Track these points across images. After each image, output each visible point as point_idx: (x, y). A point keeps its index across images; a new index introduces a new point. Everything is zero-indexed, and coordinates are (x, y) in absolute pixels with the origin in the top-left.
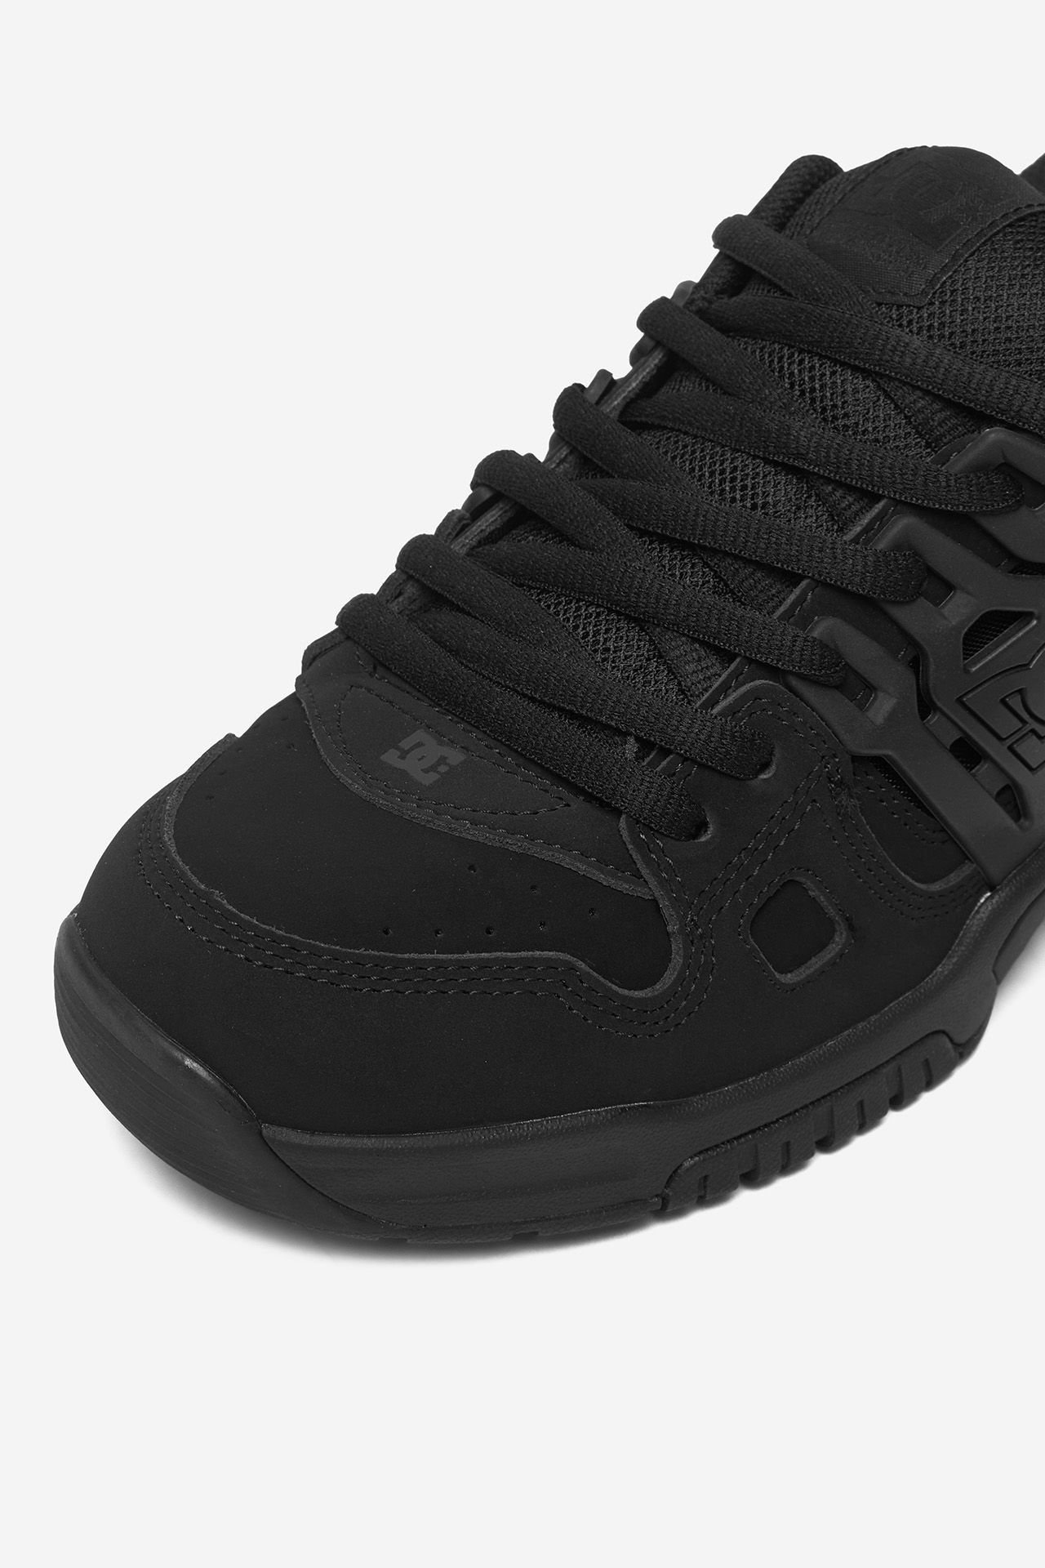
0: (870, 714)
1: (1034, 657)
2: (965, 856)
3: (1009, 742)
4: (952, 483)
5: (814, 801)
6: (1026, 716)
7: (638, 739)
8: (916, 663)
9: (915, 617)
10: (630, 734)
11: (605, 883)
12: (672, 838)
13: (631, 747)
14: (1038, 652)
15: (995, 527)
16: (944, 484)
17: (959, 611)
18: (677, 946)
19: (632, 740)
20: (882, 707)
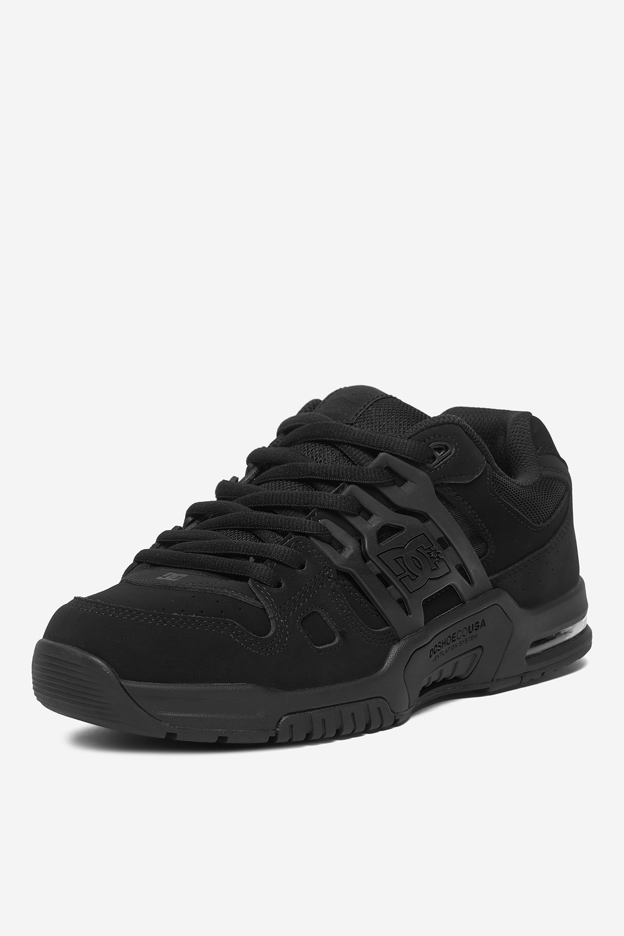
0: (343, 555)
1: (406, 545)
2: (386, 623)
3: (399, 577)
4: (368, 471)
5: (323, 584)
6: (405, 569)
7: (254, 557)
8: (361, 541)
9: (357, 522)
10: (251, 556)
11: (244, 601)
12: (268, 586)
13: (252, 559)
14: (408, 543)
15: (386, 491)
16: (365, 472)
17: (375, 523)
18: (272, 623)
19: (252, 558)
20: (348, 553)
